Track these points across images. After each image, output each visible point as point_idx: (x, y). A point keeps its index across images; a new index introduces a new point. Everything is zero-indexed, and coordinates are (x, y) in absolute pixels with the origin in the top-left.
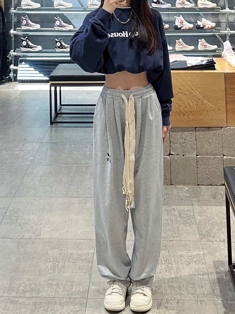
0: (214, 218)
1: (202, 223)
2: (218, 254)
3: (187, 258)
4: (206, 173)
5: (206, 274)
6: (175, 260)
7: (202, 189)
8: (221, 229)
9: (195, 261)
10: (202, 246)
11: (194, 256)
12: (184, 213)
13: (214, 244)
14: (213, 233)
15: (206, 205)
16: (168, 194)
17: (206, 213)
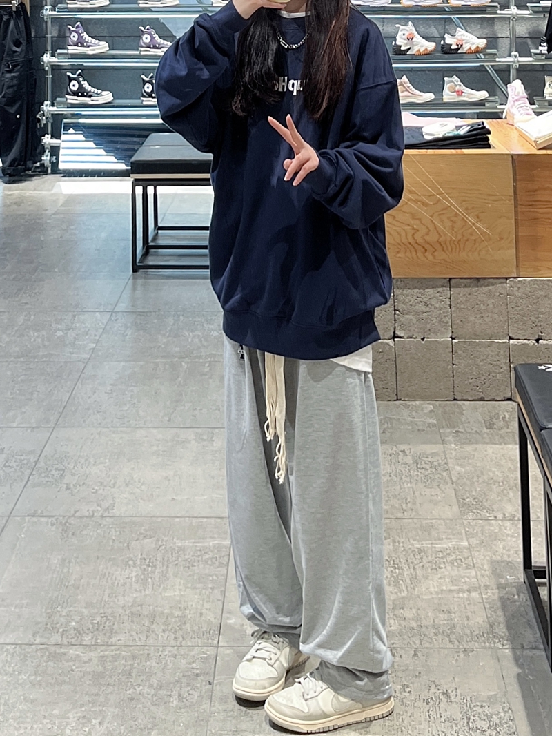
0: (490, 471)
1: (465, 480)
2: (501, 546)
3: (434, 555)
4: (473, 374)
5: (475, 589)
6: (407, 561)
7: (464, 409)
8: (505, 491)
9: (452, 563)
10: (465, 530)
11: (448, 551)
12: (426, 459)
13: (490, 525)
14: (489, 502)
15: (472, 444)
16: (391, 419)
17: (473, 458)
